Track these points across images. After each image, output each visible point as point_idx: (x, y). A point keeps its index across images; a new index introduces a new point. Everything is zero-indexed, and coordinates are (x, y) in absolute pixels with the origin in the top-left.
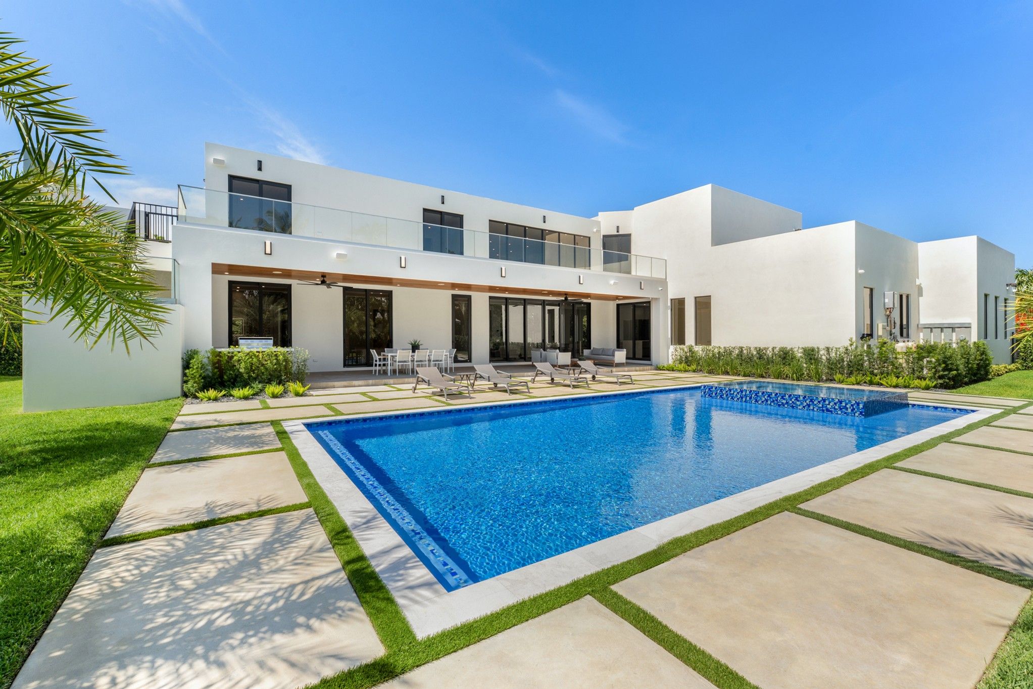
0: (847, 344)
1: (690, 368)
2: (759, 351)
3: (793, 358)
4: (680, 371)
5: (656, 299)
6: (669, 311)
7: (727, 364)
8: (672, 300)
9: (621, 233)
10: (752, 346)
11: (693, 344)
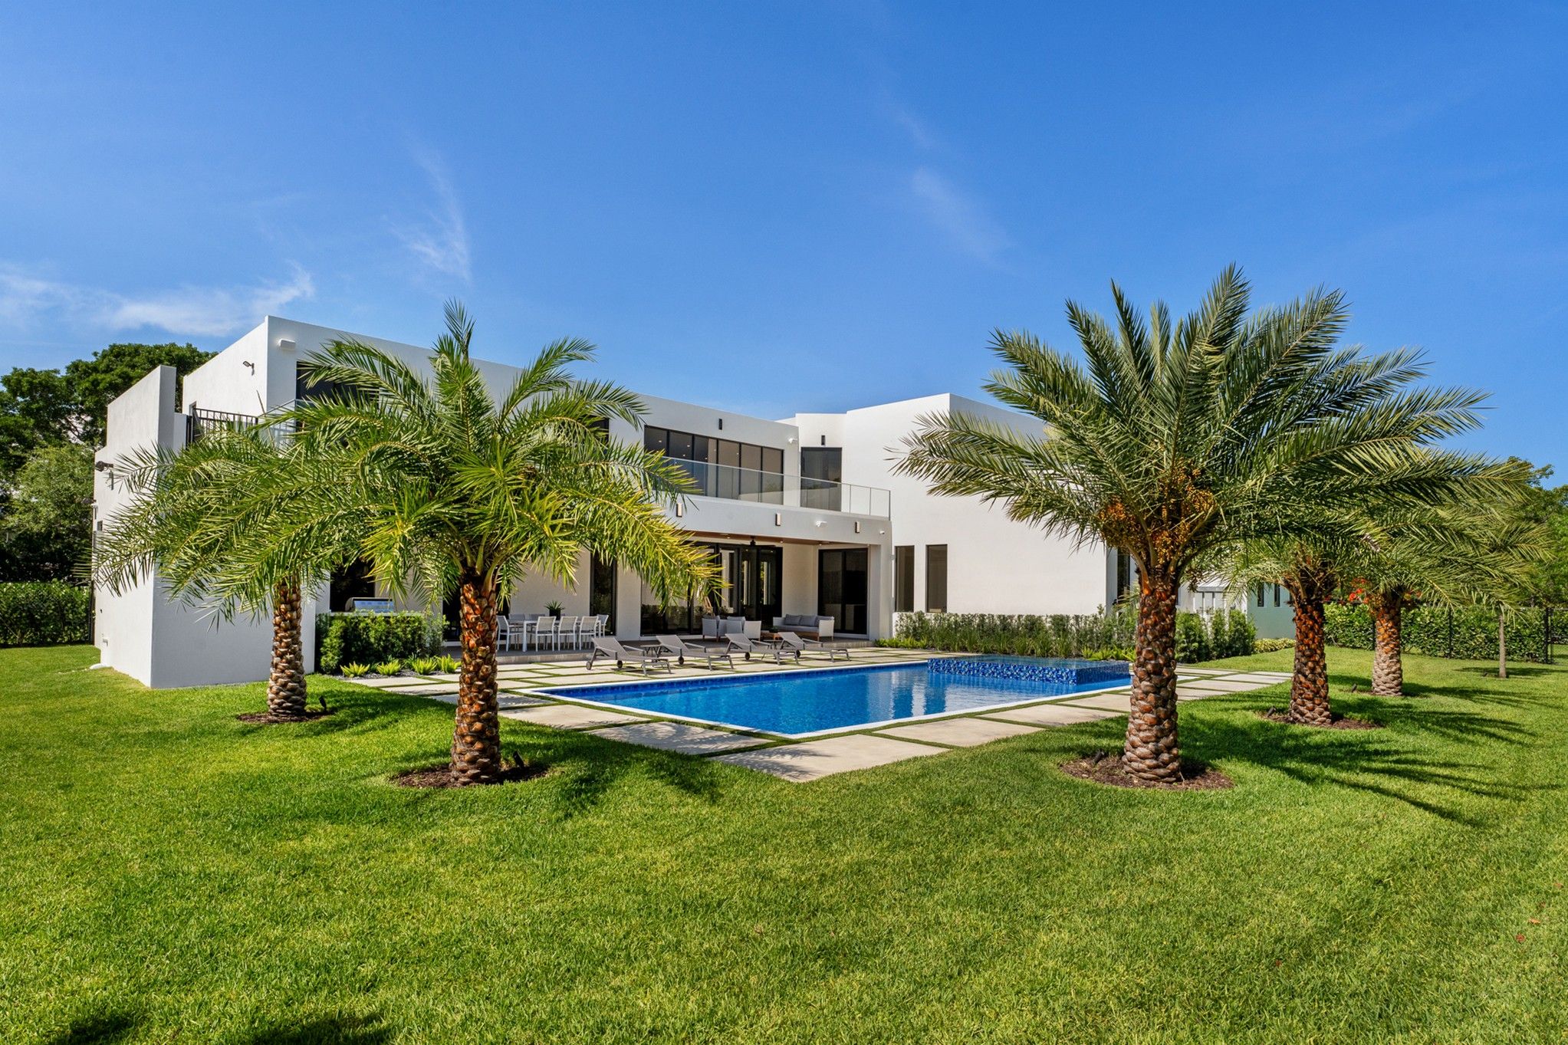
0: (1096, 611)
1: (919, 644)
2: (1003, 619)
3: (1041, 628)
4: (905, 647)
5: (876, 546)
6: (893, 562)
7: (965, 638)
8: (896, 547)
9: (828, 445)
10: (996, 613)
11: (924, 611)
